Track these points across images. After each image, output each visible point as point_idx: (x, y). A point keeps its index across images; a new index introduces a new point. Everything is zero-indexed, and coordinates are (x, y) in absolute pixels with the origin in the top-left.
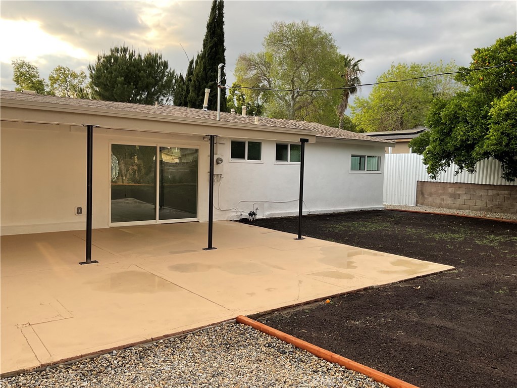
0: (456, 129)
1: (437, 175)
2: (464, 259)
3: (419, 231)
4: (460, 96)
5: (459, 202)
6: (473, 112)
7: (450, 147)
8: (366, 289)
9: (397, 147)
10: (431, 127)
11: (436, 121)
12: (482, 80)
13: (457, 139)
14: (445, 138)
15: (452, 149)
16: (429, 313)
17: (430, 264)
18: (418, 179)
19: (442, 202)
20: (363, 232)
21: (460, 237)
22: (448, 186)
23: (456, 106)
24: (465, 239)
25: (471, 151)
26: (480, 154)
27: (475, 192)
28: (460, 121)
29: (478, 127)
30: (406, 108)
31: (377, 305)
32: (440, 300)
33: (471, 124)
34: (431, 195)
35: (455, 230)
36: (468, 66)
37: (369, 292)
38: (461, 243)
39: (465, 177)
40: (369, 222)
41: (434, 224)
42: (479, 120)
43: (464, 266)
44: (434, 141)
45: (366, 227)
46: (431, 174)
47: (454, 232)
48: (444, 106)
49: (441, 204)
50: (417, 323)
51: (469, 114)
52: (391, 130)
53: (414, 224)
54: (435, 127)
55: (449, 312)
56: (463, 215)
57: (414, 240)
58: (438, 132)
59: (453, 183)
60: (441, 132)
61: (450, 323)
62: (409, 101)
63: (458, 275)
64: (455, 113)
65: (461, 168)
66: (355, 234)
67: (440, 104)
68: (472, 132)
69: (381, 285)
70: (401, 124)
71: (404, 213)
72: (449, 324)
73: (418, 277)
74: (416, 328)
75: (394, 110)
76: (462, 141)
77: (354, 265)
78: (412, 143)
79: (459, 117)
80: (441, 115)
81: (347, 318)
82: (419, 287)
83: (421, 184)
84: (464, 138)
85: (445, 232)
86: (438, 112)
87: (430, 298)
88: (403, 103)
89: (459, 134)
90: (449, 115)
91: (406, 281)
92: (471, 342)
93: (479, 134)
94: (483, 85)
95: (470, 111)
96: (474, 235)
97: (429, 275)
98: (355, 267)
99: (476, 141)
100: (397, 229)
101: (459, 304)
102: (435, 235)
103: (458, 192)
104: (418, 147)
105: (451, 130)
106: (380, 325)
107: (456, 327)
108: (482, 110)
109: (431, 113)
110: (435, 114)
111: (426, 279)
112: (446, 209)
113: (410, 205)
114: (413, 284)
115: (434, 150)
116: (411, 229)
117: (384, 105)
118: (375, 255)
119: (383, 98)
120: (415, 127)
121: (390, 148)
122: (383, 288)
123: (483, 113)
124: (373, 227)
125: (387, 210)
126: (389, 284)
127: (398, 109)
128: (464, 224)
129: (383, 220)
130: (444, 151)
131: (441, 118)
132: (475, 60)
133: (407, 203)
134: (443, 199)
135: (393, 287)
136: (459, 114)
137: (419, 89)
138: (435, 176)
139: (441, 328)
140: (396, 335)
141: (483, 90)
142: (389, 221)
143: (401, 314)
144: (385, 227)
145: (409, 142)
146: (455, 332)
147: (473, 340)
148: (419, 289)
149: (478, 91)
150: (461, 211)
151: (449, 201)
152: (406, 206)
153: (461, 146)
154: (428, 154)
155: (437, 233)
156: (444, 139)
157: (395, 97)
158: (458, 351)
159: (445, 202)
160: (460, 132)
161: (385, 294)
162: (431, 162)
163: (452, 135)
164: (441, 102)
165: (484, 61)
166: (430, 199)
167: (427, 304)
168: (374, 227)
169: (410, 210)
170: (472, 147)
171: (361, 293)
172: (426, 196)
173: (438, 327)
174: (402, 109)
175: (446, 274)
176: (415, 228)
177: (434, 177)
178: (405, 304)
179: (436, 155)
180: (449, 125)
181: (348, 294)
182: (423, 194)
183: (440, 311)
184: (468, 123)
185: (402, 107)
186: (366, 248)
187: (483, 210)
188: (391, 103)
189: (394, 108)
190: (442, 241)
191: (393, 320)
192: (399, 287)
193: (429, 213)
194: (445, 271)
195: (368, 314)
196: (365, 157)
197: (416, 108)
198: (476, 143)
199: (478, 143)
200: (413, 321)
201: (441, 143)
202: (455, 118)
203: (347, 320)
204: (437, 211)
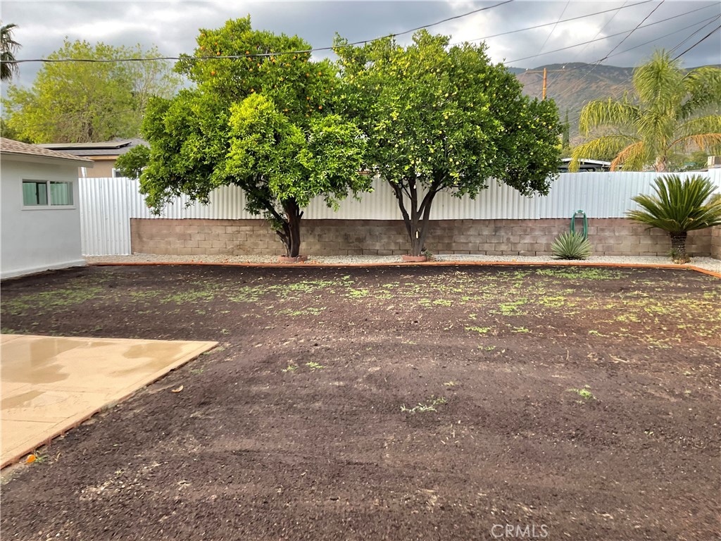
0: (186, 142)
1: (162, 208)
2: (224, 327)
3: (149, 293)
4: (185, 95)
5: (191, 244)
6: (207, 120)
7: (179, 168)
8: (96, 414)
9: (97, 167)
10: (149, 138)
11: (157, 130)
12: (215, 76)
13: (189, 158)
14: (171, 155)
15: (183, 171)
16: (212, 432)
17: (181, 344)
18: (132, 215)
19: (169, 247)
20: (62, 307)
21: (208, 295)
22: (175, 223)
23: (183, 109)
24: (216, 296)
25: (208, 175)
26: (221, 179)
27: (211, 230)
28: (191, 132)
29: (216, 142)
30: (96, 109)
31: (126, 440)
32: (220, 403)
33: (207, 137)
34: (152, 237)
35: (198, 285)
36: (191, 54)
37: (102, 418)
38: (213, 304)
39: (198, 210)
40: (67, 289)
41: (167, 279)
42: (216, 132)
43: (228, 338)
44: (155, 160)
45: (65, 298)
46: (153, 208)
47: (197, 288)
48: (165, 108)
49: (167, 249)
50: (202, 457)
51: (202, 122)
52: (74, 142)
53: (138, 284)
54: (156, 139)
55: (241, 422)
56: (200, 263)
57: (147, 309)
58: (161, 147)
59: (181, 219)
60: (166, 147)
61: (249, 440)
62: (98, 99)
63: (227, 353)
64: (184, 119)
65: (193, 198)
66: (49, 315)
67: (160, 106)
68: (209, 148)
69: (121, 400)
70: (90, 134)
71: (117, 267)
72: (248, 444)
73: (172, 370)
74: (204, 467)
75: (78, 111)
76: (195, 160)
77: (62, 371)
78: (120, 163)
79: (189, 127)
80: (163, 122)
81: (81, 484)
82: (181, 388)
83: (136, 223)
84: (199, 156)
85: (186, 290)
86: (158, 117)
87: (204, 403)
88: (89, 102)
89: (192, 150)
90: (175, 122)
91: (155, 381)
92: (289, 465)
93: (219, 152)
94: (216, 82)
95: (203, 119)
96: (224, 289)
97: (187, 363)
98: (64, 376)
99: (215, 162)
100: (116, 295)
101: (247, 403)
102: (175, 297)
103: (189, 232)
104: (131, 167)
105: (179, 144)
106: (144, 480)
107: (258, 445)
108: (218, 118)
109: (148, 118)
110: (155, 119)
111: (184, 371)
112: (175, 256)
113: (123, 254)
114: (167, 384)
115: (158, 173)
116: (137, 291)
117: (60, 102)
118: (94, 345)
119: (58, 93)
120: (111, 138)
121: (83, 168)
122: (124, 403)
123: (220, 122)
124: (76, 296)
125: (90, 265)
126: (131, 394)
127: (83, 110)
128: (206, 276)
129: (89, 283)
130: (171, 175)
131: (163, 125)
132: (201, 46)
133: (118, 252)
134: (169, 243)
135: (140, 398)
136: (189, 121)
137: (111, 83)
138: (158, 210)
139: (239, 453)
140: (178, 493)
141: (216, 90)
142: (99, 284)
143: (170, 446)
144: (96, 294)
145: (115, 160)
146: (260, 454)
147: (289, 460)
148: (182, 391)
149: (210, 91)
150: (195, 256)
151: (178, 245)
152: (117, 256)
153: (195, 167)
154: (148, 178)
155: (175, 293)
156: (169, 157)
157: (76, 91)
158: (279, 487)
159: (172, 246)
160: (192, 147)
161: (131, 414)
162: (153, 191)
163: (182, 152)
164: (160, 102)
165: (214, 48)
166: (151, 243)
167: (203, 417)
168: (79, 296)
169: (125, 262)
170: (209, 169)
171: (89, 423)
172: (144, 239)
173: (235, 454)
174: (89, 111)
175: (209, 356)
176: (143, 290)
177: (157, 212)
178: (170, 424)
179: (159, 180)
180: (176, 136)
181: (66, 432)
182: (140, 237)
183: (228, 423)
184: (202, 135)
185: (90, 108)
186: (75, 335)
187: (223, 253)
188: (71, 101)
189: (77, 108)
190: (185, 305)
191: (161, 462)
192: (147, 396)
193: (154, 265)
194: (206, 351)
195: (115, 465)
196: (46, 183)
197: (109, 110)
198: (214, 165)
199: (217, 164)
200: (194, 455)
201: (166, 163)
202: (183, 127)
203: (82, 488)
204: (165, 260)
